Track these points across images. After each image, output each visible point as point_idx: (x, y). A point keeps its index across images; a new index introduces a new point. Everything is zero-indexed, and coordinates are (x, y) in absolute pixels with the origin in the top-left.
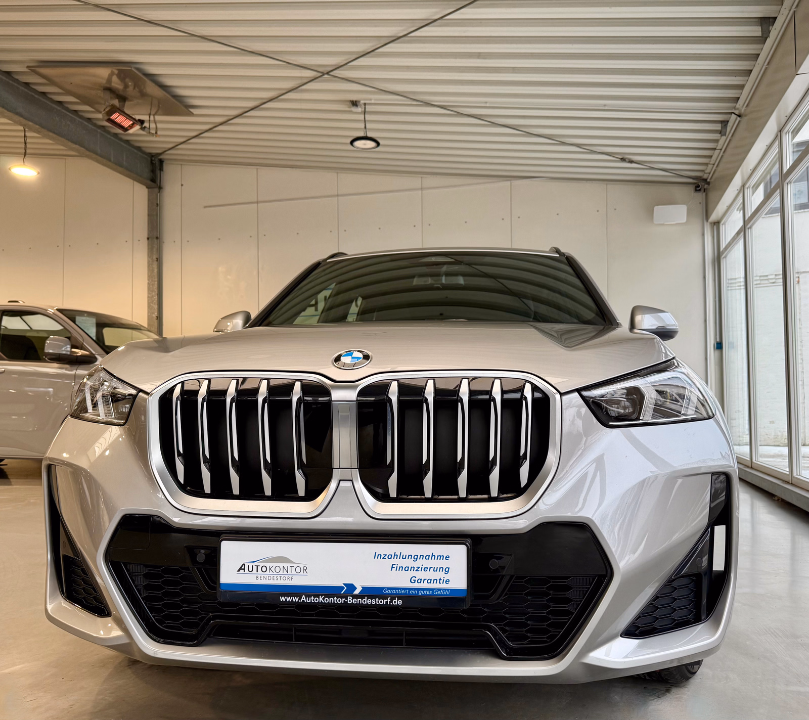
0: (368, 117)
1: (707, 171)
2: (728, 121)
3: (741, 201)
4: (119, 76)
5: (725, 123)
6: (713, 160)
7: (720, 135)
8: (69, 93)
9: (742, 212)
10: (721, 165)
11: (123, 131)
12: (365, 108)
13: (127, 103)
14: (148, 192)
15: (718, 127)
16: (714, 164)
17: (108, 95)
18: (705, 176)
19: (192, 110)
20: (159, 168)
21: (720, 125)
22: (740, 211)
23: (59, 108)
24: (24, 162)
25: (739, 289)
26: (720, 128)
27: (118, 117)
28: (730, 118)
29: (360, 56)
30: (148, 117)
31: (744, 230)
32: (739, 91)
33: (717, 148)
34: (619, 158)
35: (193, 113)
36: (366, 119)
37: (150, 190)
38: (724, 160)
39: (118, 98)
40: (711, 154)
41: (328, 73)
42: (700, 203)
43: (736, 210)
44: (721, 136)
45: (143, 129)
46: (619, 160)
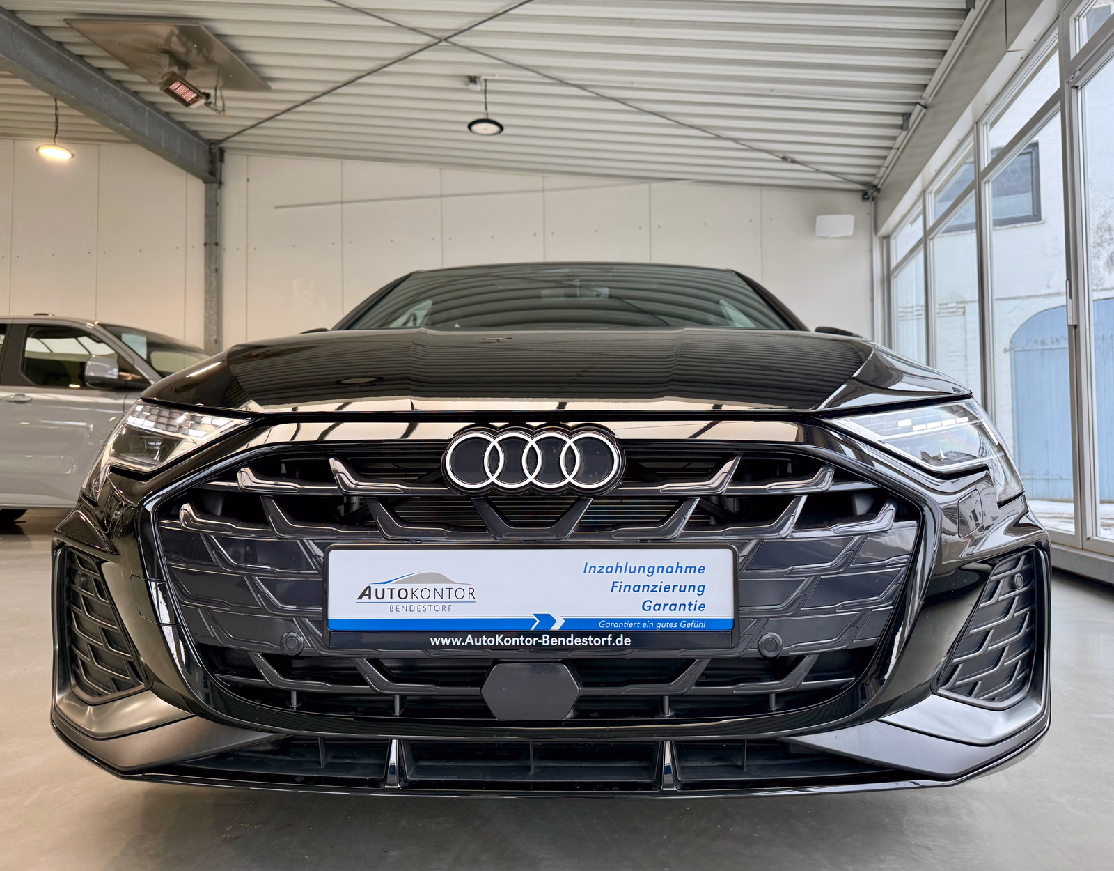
1: (879, 175)
2: (910, 114)
4: (179, 36)
5: (907, 116)
6: (887, 162)
7: (900, 131)
8: (115, 57)
9: (921, 222)
10: (896, 169)
11: (185, 105)
12: (486, 86)
13: (189, 73)
14: (206, 187)
15: (899, 120)
16: (887, 167)
17: (165, 60)
18: (876, 182)
19: (270, 84)
20: (219, 158)
21: (902, 118)
22: (919, 220)
23: (98, 76)
24: (55, 142)
25: (916, 319)
26: (901, 123)
27: (177, 87)
28: (914, 110)
29: (489, 18)
30: (214, 90)
31: (924, 242)
32: (929, 77)
33: (894, 147)
34: (781, 156)
35: (271, 88)
36: (488, 100)
37: (208, 185)
38: (900, 162)
39: (178, 65)
40: (885, 155)
41: (446, 40)
42: (868, 214)
45: (208, 104)
46: (780, 159)
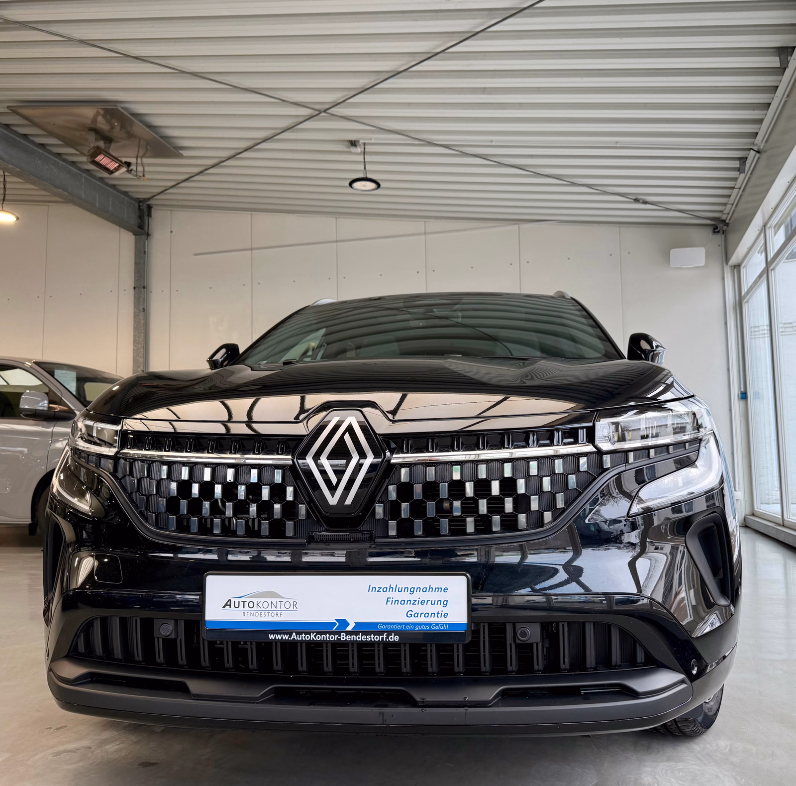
0: (368, 158)
1: (726, 212)
2: (747, 158)
3: (763, 241)
4: (104, 116)
5: (743, 160)
6: (731, 200)
7: (738, 173)
8: (52, 134)
9: (764, 254)
10: (740, 204)
11: (109, 173)
12: (364, 148)
13: (113, 145)
14: (136, 239)
15: (736, 164)
16: (733, 204)
17: (92, 137)
18: (724, 217)
19: (181, 152)
20: (147, 214)
21: (738, 162)
22: (762, 253)
23: (41, 151)
24: (3, 207)
25: (763, 337)
26: (738, 166)
27: (102, 159)
28: (749, 154)
29: (358, 92)
30: (135, 159)
31: (766, 271)
32: (758, 126)
33: (736, 187)
34: (632, 199)
35: (183, 155)
36: (366, 160)
37: (137, 237)
38: (743, 199)
39: (103, 140)
40: (730, 194)
41: (325, 111)
42: (719, 245)
43: (757, 252)
44: (740, 174)
45: (129, 171)
46: (633, 201)
